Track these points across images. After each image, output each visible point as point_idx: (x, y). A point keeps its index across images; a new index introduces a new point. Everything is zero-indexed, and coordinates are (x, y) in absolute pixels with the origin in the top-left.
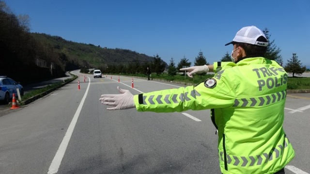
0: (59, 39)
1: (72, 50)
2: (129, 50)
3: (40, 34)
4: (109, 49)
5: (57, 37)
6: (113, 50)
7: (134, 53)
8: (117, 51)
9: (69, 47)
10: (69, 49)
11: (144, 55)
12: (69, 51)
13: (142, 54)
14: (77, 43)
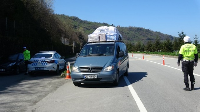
0: (75, 19)
1: (87, 29)
2: (142, 28)
3: (60, 15)
4: (122, 28)
5: (74, 17)
6: (127, 28)
7: (148, 31)
8: (131, 29)
9: (85, 26)
10: (85, 28)
11: (159, 33)
12: (84, 30)
13: (157, 32)
14: (91, 23)
